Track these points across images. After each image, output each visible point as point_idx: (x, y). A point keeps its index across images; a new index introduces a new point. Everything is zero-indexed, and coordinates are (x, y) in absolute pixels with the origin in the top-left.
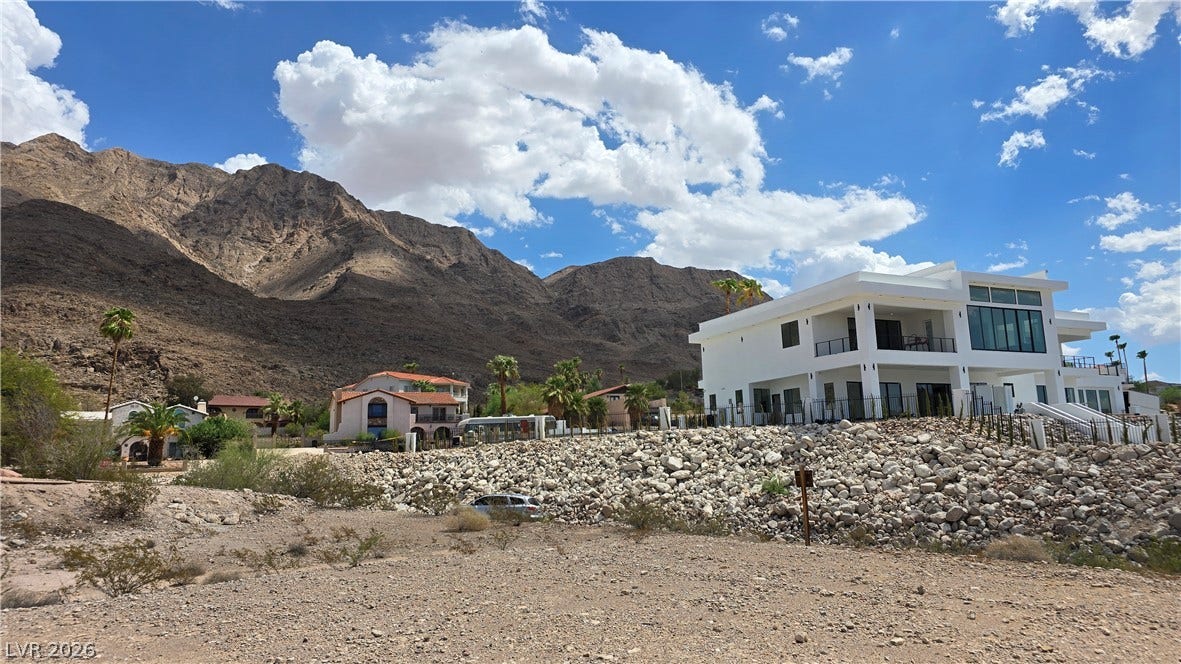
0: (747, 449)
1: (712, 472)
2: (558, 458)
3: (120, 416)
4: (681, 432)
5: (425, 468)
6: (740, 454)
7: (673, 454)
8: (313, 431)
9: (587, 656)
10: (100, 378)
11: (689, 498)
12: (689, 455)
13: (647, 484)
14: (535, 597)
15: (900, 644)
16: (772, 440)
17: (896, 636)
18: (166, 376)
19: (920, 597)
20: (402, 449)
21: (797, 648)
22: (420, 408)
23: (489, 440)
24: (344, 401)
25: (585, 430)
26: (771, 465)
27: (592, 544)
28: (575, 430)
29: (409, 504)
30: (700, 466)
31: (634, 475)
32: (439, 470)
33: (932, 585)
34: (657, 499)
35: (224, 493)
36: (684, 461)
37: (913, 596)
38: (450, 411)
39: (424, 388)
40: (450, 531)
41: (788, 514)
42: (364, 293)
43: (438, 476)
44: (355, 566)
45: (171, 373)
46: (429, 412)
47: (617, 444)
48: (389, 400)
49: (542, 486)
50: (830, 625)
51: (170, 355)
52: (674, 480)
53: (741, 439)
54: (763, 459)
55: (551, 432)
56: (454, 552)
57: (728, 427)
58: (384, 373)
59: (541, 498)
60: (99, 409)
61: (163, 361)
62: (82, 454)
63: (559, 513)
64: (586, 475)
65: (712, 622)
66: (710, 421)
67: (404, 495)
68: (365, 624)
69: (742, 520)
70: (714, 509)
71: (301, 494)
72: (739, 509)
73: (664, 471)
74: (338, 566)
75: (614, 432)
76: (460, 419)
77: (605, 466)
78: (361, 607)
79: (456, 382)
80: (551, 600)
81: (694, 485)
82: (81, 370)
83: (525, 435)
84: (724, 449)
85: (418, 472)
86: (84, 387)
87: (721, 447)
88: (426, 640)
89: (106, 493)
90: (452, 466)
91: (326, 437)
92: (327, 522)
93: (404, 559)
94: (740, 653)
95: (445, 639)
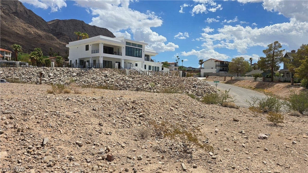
0: (70, 72)
1: (60, 77)
2: (20, 72)
6: (68, 73)
7: (51, 73)
12: (55, 73)
13: (43, 79)
26: (74, 76)
30: (57, 76)
47: (38, 70)
49: (14, 78)
52: (50, 78)
54: (72, 75)
73: (48, 77)
81: (55, 80)
84: (64, 72)
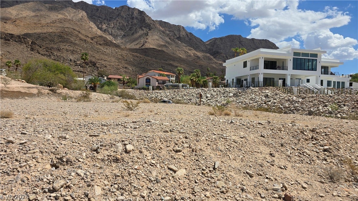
0: (226, 93)
1: (217, 98)
2: (183, 94)
3: (87, 79)
4: (212, 88)
5: (153, 94)
6: (224, 94)
7: (209, 94)
8: (133, 85)
10: (82, 69)
16: (232, 91)
18: (98, 69)
22: (160, 81)
24: (140, 78)
30: (214, 97)
32: (156, 95)
35: (104, 95)
36: (211, 95)
38: (167, 82)
39: (163, 75)
42: (151, 46)
45: (99, 68)
46: (162, 82)
47: (197, 91)
48: (152, 79)
51: (99, 64)
52: (207, 100)
54: (229, 96)
58: (153, 71)
60: (82, 78)
61: (97, 65)
62: (79, 86)
71: (120, 97)
73: (206, 97)
77: (193, 96)
81: (212, 101)
82: (77, 67)
84: (221, 93)
85: (151, 95)
86: (78, 72)
89: (83, 93)
90: (159, 94)
91: (135, 87)
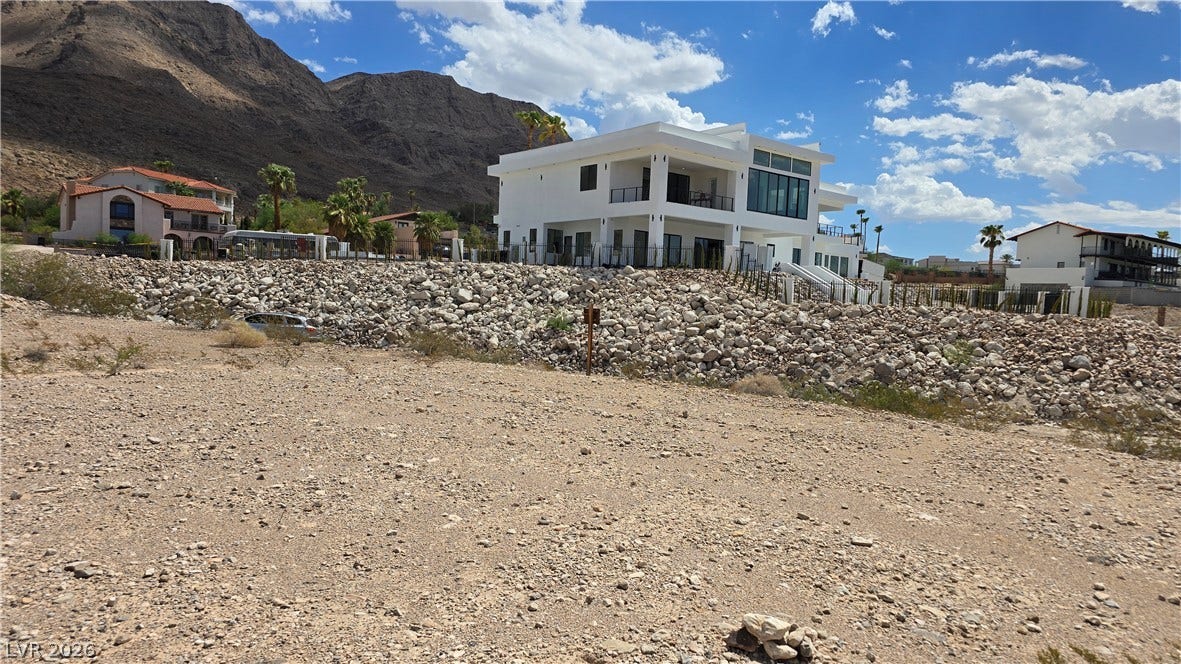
0: (536, 286)
1: (501, 306)
2: (340, 281)
4: (473, 265)
5: (184, 279)
6: (529, 290)
7: (463, 286)
8: (39, 229)
9: (388, 464)
11: (475, 329)
12: (480, 288)
13: (434, 313)
14: (327, 412)
15: (668, 456)
16: (561, 279)
17: (665, 450)
19: (684, 420)
20: (156, 256)
21: (582, 459)
22: (175, 213)
23: (261, 255)
24: (79, 196)
25: (371, 255)
26: (558, 303)
27: (380, 366)
28: (360, 254)
29: (166, 316)
30: (490, 299)
31: (422, 304)
32: (201, 282)
33: (693, 411)
34: (443, 328)
36: (474, 294)
37: (678, 419)
38: (212, 220)
39: (180, 191)
40: (222, 347)
41: (569, 349)
42: (98, 69)
43: (200, 289)
44: (114, 374)
46: (188, 218)
47: (405, 272)
48: (136, 200)
49: (322, 308)
50: (610, 440)
52: (463, 311)
53: (531, 276)
54: (550, 297)
55: (333, 253)
56: (228, 366)
57: (521, 264)
58: (129, 168)
59: (320, 320)
63: (340, 336)
64: (370, 300)
65: (505, 437)
66: (503, 257)
67: (159, 306)
68: (139, 430)
69: (525, 352)
70: (500, 340)
71: (30, 296)
72: (524, 342)
73: (453, 302)
74: (93, 374)
75: (402, 259)
76: (225, 230)
77: (392, 293)
78: (130, 415)
79: (218, 187)
80: (343, 415)
81: (483, 317)
83: (303, 254)
84: (515, 285)
85: (177, 284)
87: (512, 283)
88: (212, 448)
90: (218, 279)
91: (55, 234)
92: (69, 329)
93: (171, 371)
94: (532, 462)
95: (233, 447)
